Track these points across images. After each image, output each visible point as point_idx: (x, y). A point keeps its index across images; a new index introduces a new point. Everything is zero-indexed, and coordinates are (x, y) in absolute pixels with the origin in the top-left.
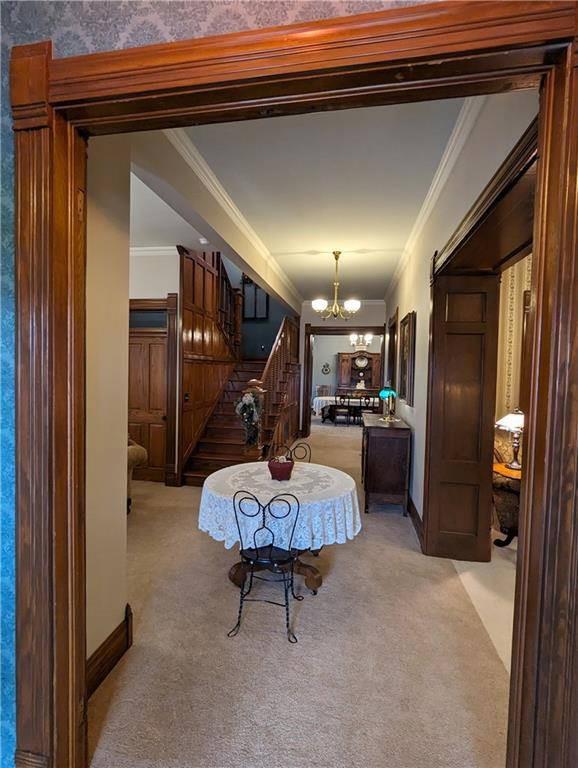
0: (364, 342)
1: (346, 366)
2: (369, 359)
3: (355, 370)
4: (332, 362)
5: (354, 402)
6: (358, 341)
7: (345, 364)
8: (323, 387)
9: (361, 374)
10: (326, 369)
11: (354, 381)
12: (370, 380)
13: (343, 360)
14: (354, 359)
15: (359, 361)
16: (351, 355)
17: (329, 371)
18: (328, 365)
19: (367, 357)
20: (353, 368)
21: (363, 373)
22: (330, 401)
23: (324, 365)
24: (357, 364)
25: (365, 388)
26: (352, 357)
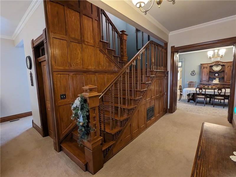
1: (206, 71)
2: (223, 66)
3: (212, 73)
4: (197, 70)
5: (210, 92)
6: (214, 54)
7: (205, 70)
8: (191, 82)
9: (217, 75)
10: (193, 73)
11: (211, 79)
12: (223, 78)
13: (204, 68)
15: (215, 68)
16: (209, 64)
17: (195, 74)
18: (194, 71)
19: (221, 64)
20: (210, 72)
21: (218, 74)
22: (193, 91)
23: (192, 72)
24: (213, 69)
25: (218, 83)
26: (210, 66)
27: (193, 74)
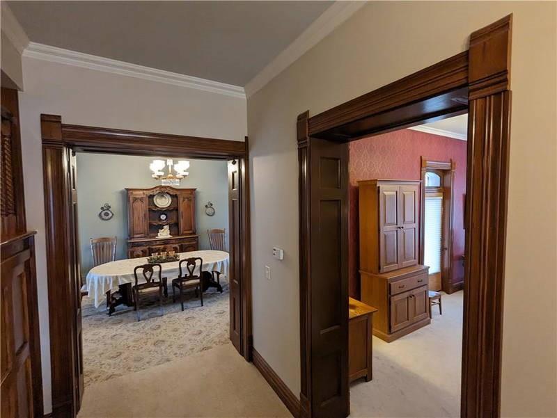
0: (174, 173)
1: (141, 209)
2: (174, 197)
3: (154, 212)
4: (116, 204)
6: (166, 169)
7: (138, 204)
8: (105, 239)
9: (163, 217)
10: (105, 213)
11: (157, 228)
12: (177, 224)
13: (135, 199)
14: (151, 197)
15: (158, 200)
16: (148, 192)
17: (111, 215)
18: (110, 207)
19: (172, 193)
20: (150, 210)
21: (166, 215)
22: (124, 276)
23: (102, 208)
24: (156, 204)
25: (169, 236)
26: (148, 195)
27: (107, 214)
